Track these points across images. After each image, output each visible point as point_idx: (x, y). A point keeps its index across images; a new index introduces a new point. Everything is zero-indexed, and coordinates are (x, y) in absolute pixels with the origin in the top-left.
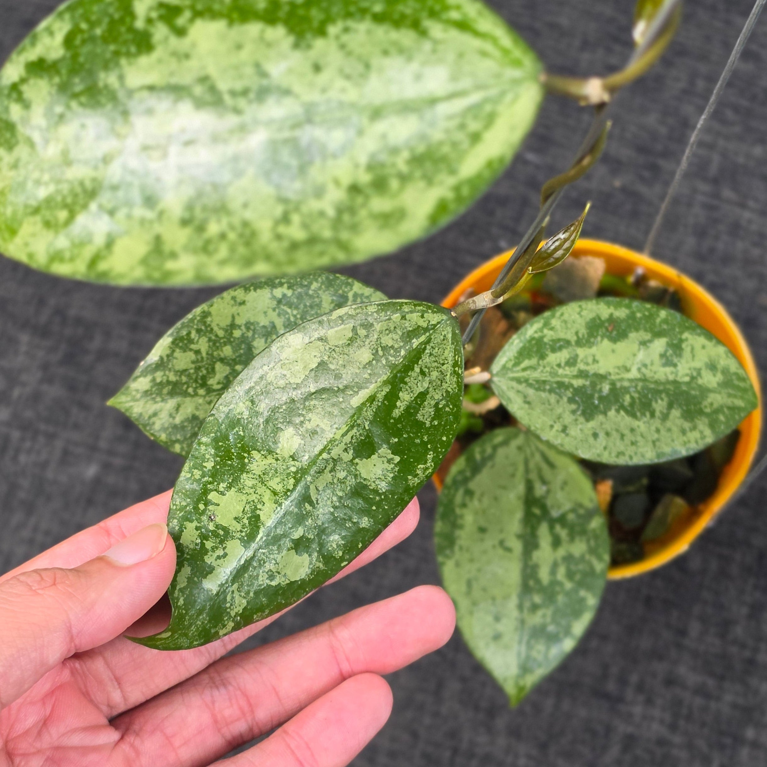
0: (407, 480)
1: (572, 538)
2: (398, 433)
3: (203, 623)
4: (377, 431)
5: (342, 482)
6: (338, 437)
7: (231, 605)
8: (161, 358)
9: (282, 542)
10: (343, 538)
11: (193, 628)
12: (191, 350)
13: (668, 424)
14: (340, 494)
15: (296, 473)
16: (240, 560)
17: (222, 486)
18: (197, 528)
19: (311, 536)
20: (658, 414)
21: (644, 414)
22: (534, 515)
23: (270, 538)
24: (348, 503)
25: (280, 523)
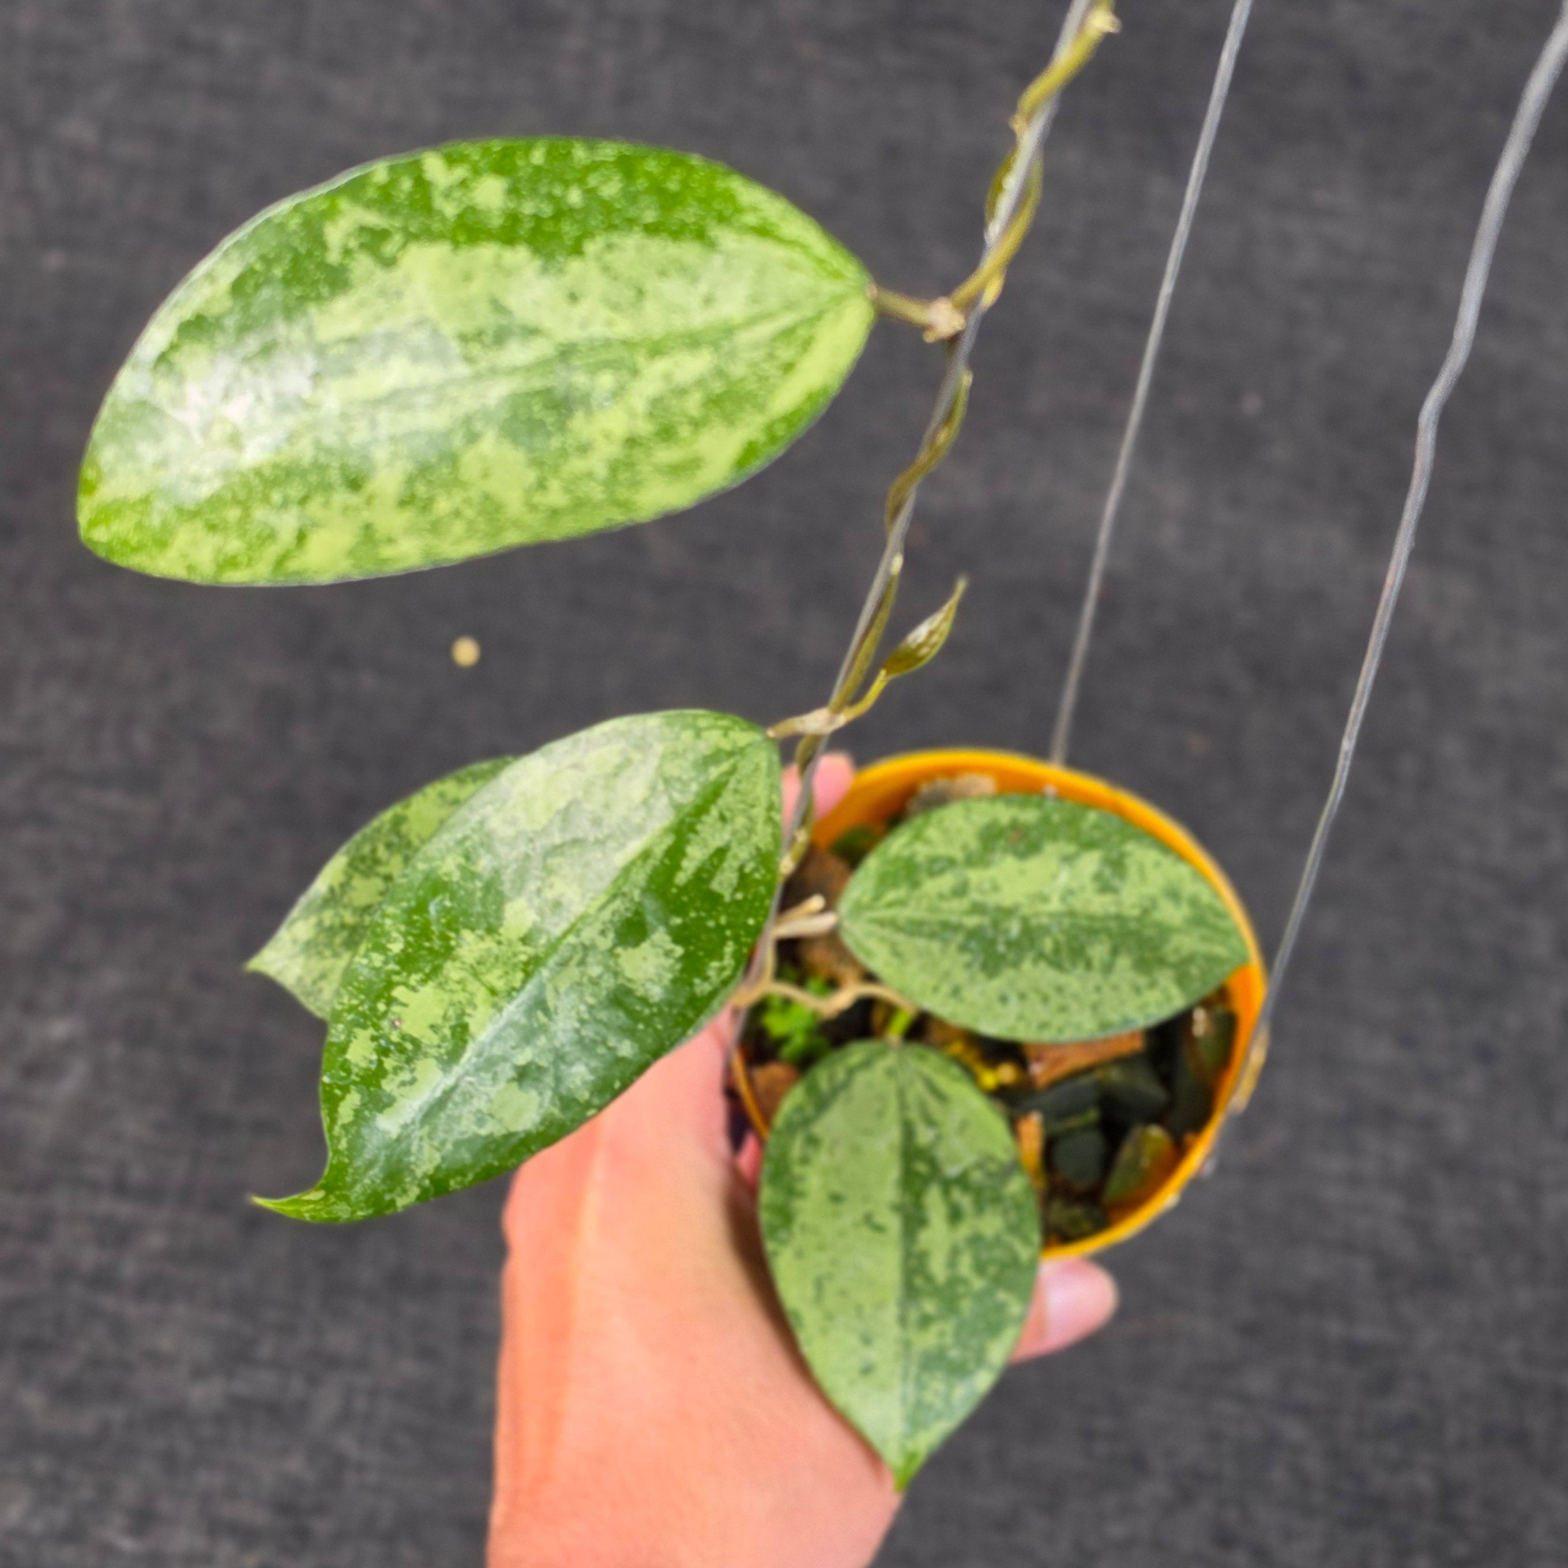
0: (691, 985)
1: (979, 1208)
2: (680, 910)
3: (373, 1182)
4: (651, 905)
5: (595, 982)
6: (592, 911)
7: (418, 1159)
8: (332, 890)
9: (499, 1069)
10: (593, 1071)
11: (358, 1188)
12: (377, 875)
13: (1114, 978)
14: (591, 1001)
15: (526, 964)
16: (434, 1090)
17: (414, 979)
18: (374, 1039)
19: (543, 1063)
20: (1096, 963)
21: (1074, 965)
22: (917, 1175)
23: (482, 1060)
24: (603, 1015)
25: (498, 1038)
